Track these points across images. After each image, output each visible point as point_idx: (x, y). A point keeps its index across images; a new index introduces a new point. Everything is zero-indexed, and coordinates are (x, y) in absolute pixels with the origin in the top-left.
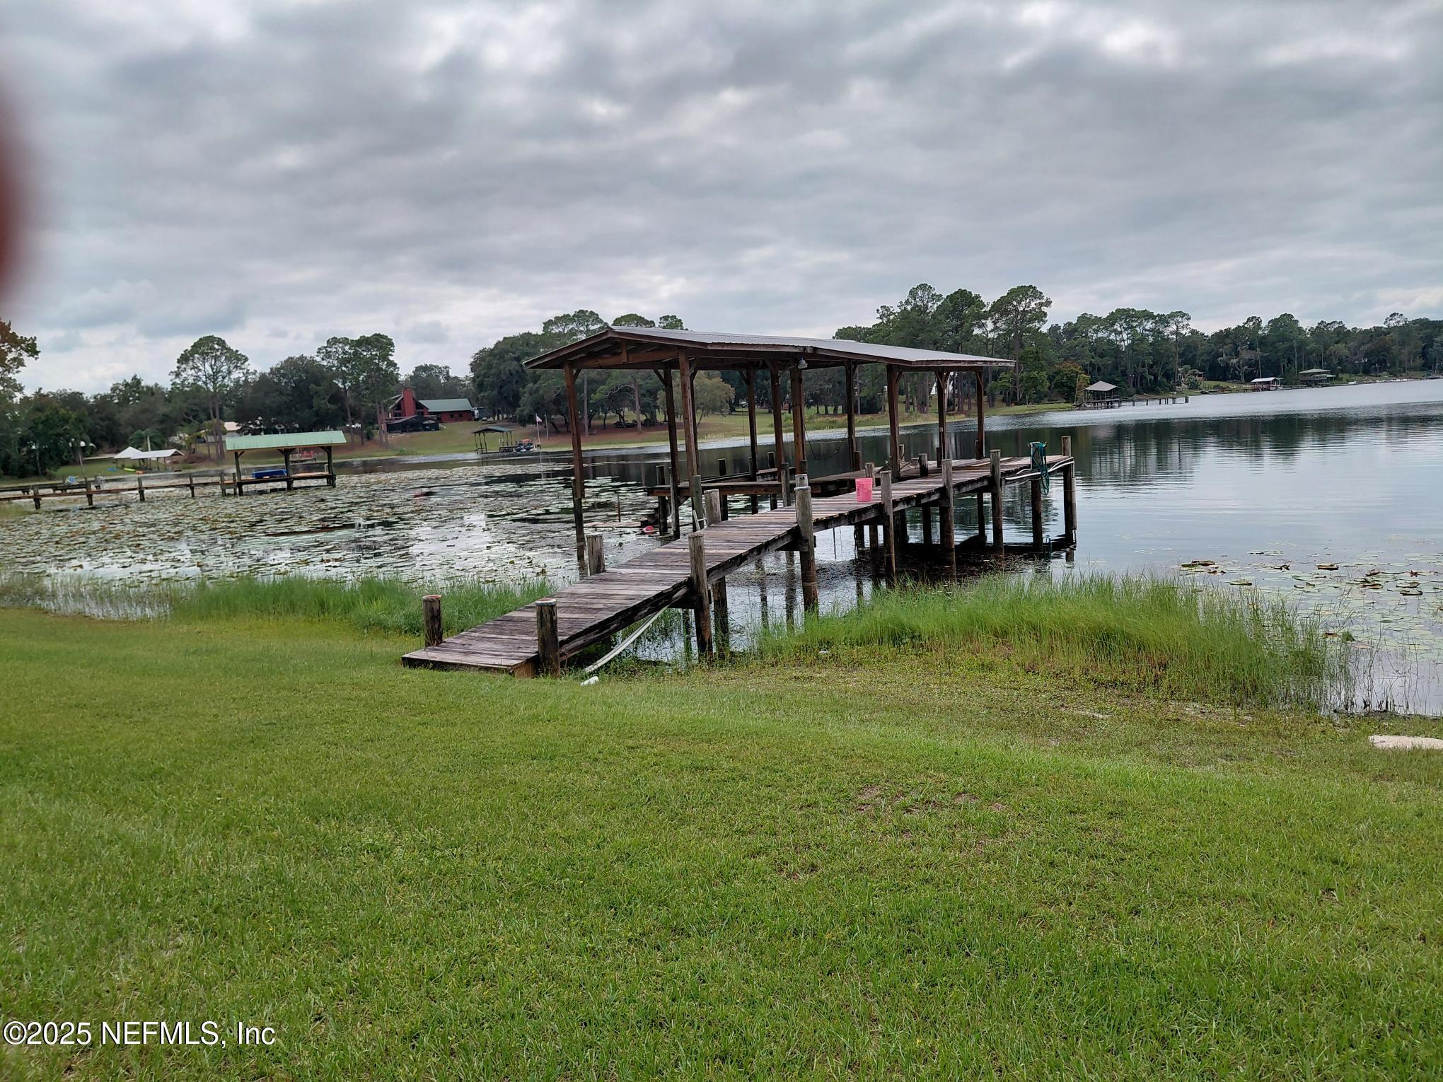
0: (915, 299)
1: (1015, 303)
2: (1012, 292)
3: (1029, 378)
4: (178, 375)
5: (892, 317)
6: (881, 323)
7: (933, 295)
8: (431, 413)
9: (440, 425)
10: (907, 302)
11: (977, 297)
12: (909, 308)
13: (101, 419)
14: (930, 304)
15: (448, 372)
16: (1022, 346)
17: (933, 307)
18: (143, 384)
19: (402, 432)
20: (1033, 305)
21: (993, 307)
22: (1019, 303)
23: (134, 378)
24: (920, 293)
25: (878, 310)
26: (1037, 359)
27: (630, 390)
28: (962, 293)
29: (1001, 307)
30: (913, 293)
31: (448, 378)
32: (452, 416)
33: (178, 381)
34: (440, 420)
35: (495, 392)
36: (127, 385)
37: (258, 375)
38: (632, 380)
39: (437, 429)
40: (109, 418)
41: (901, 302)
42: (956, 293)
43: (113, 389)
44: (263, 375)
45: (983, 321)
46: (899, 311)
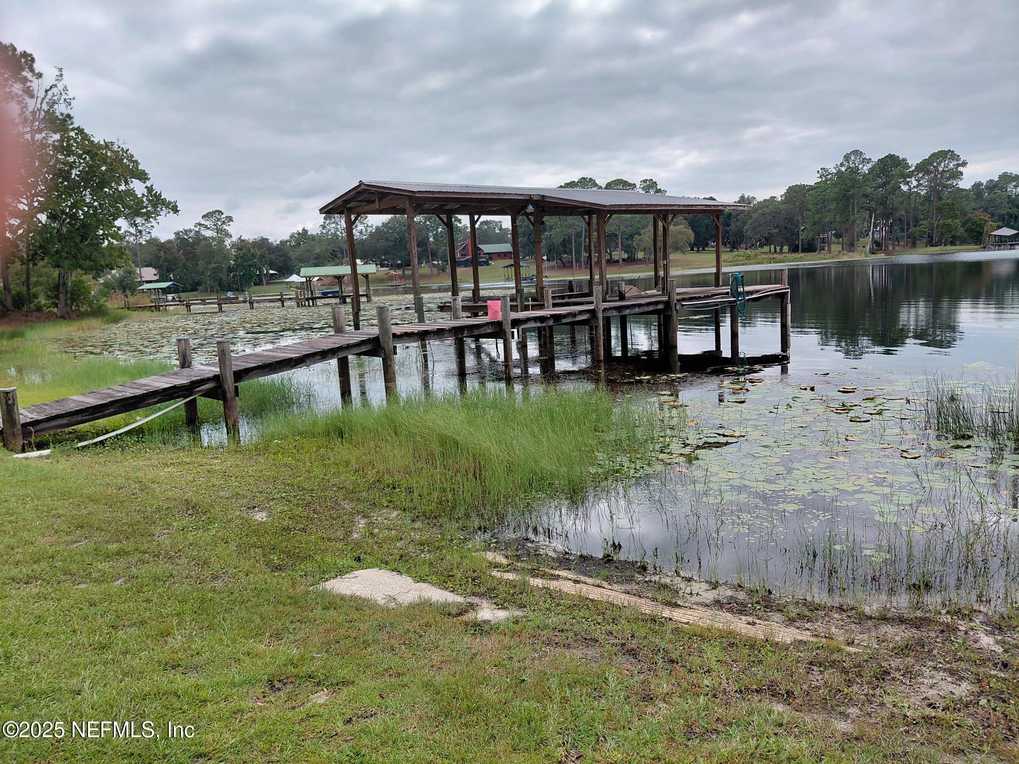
0: (848, 163)
1: (935, 164)
2: (933, 155)
3: (944, 225)
4: (324, 227)
5: (829, 177)
6: (821, 181)
7: (864, 159)
8: (485, 254)
9: (490, 262)
10: (842, 165)
11: (904, 160)
12: (843, 169)
13: (280, 256)
14: (861, 166)
15: (501, 225)
16: (940, 199)
17: (865, 169)
18: (309, 233)
19: (465, 267)
20: (951, 165)
21: (916, 167)
22: (939, 164)
23: (304, 230)
24: (853, 157)
25: (818, 171)
26: (952, 209)
27: (616, 236)
28: (891, 157)
29: (923, 167)
30: (847, 158)
31: (501, 229)
32: (499, 256)
33: (324, 231)
34: (491, 258)
35: (526, 239)
36: (299, 234)
37: (374, 227)
38: (617, 228)
39: (488, 264)
40: (285, 255)
41: (837, 165)
42: (885, 157)
43: (292, 236)
44: (377, 228)
45: (908, 180)
46: (835, 172)
